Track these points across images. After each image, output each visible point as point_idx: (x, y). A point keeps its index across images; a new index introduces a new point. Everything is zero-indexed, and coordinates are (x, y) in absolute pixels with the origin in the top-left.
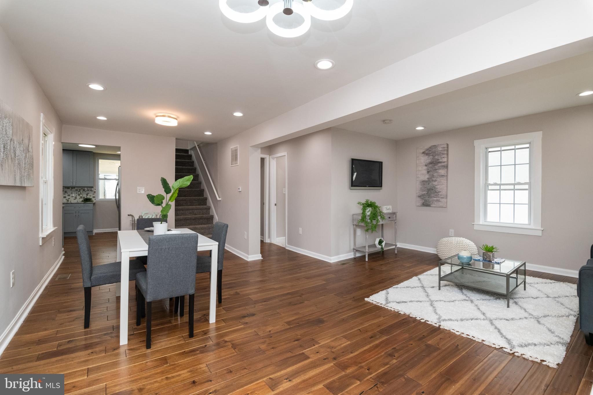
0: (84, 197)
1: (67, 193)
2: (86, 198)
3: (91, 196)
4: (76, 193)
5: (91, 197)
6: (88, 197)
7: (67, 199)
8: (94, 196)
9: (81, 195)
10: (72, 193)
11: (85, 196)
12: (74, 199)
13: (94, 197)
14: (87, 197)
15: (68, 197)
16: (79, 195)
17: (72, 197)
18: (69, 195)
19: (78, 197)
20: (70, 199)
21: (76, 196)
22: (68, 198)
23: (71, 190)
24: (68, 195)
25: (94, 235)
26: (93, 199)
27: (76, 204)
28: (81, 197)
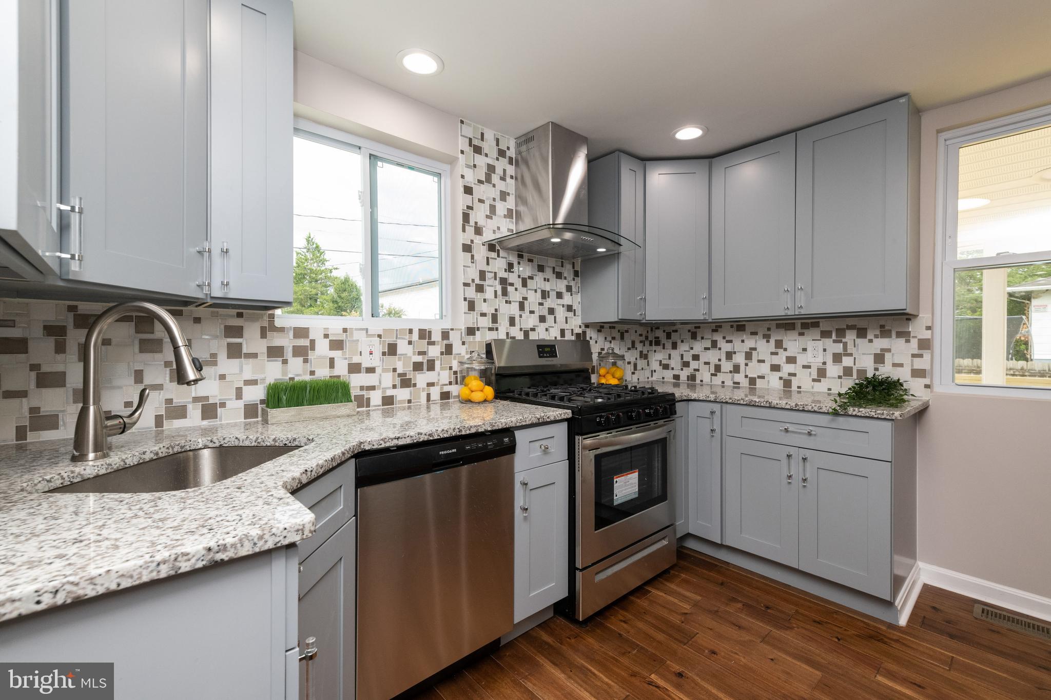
0: (862, 372)
1: (785, 350)
2: (870, 375)
3: (901, 365)
4: (825, 350)
5: (902, 374)
6: (886, 371)
7: (786, 376)
8: (919, 364)
9: (847, 361)
10: (805, 350)
11: (867, 364)
12: (814, 380)
13: (918, 373)
14: (876, 369)
15: (787, 369)
16: (837, 358)
17: (804, 367)
18: (791, 360)
19: (834, 370)
20: (794, 375)
21: (824, 363)
22: (790, 374)
23: (801, 334)
24: (787, 357)
25: (903, 621)
26: (916, 388)
27: (791, 410)
28: (848, 371)
